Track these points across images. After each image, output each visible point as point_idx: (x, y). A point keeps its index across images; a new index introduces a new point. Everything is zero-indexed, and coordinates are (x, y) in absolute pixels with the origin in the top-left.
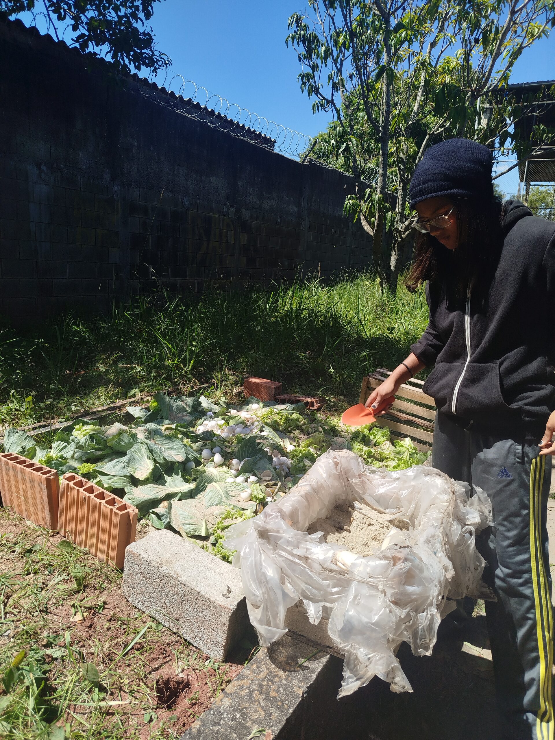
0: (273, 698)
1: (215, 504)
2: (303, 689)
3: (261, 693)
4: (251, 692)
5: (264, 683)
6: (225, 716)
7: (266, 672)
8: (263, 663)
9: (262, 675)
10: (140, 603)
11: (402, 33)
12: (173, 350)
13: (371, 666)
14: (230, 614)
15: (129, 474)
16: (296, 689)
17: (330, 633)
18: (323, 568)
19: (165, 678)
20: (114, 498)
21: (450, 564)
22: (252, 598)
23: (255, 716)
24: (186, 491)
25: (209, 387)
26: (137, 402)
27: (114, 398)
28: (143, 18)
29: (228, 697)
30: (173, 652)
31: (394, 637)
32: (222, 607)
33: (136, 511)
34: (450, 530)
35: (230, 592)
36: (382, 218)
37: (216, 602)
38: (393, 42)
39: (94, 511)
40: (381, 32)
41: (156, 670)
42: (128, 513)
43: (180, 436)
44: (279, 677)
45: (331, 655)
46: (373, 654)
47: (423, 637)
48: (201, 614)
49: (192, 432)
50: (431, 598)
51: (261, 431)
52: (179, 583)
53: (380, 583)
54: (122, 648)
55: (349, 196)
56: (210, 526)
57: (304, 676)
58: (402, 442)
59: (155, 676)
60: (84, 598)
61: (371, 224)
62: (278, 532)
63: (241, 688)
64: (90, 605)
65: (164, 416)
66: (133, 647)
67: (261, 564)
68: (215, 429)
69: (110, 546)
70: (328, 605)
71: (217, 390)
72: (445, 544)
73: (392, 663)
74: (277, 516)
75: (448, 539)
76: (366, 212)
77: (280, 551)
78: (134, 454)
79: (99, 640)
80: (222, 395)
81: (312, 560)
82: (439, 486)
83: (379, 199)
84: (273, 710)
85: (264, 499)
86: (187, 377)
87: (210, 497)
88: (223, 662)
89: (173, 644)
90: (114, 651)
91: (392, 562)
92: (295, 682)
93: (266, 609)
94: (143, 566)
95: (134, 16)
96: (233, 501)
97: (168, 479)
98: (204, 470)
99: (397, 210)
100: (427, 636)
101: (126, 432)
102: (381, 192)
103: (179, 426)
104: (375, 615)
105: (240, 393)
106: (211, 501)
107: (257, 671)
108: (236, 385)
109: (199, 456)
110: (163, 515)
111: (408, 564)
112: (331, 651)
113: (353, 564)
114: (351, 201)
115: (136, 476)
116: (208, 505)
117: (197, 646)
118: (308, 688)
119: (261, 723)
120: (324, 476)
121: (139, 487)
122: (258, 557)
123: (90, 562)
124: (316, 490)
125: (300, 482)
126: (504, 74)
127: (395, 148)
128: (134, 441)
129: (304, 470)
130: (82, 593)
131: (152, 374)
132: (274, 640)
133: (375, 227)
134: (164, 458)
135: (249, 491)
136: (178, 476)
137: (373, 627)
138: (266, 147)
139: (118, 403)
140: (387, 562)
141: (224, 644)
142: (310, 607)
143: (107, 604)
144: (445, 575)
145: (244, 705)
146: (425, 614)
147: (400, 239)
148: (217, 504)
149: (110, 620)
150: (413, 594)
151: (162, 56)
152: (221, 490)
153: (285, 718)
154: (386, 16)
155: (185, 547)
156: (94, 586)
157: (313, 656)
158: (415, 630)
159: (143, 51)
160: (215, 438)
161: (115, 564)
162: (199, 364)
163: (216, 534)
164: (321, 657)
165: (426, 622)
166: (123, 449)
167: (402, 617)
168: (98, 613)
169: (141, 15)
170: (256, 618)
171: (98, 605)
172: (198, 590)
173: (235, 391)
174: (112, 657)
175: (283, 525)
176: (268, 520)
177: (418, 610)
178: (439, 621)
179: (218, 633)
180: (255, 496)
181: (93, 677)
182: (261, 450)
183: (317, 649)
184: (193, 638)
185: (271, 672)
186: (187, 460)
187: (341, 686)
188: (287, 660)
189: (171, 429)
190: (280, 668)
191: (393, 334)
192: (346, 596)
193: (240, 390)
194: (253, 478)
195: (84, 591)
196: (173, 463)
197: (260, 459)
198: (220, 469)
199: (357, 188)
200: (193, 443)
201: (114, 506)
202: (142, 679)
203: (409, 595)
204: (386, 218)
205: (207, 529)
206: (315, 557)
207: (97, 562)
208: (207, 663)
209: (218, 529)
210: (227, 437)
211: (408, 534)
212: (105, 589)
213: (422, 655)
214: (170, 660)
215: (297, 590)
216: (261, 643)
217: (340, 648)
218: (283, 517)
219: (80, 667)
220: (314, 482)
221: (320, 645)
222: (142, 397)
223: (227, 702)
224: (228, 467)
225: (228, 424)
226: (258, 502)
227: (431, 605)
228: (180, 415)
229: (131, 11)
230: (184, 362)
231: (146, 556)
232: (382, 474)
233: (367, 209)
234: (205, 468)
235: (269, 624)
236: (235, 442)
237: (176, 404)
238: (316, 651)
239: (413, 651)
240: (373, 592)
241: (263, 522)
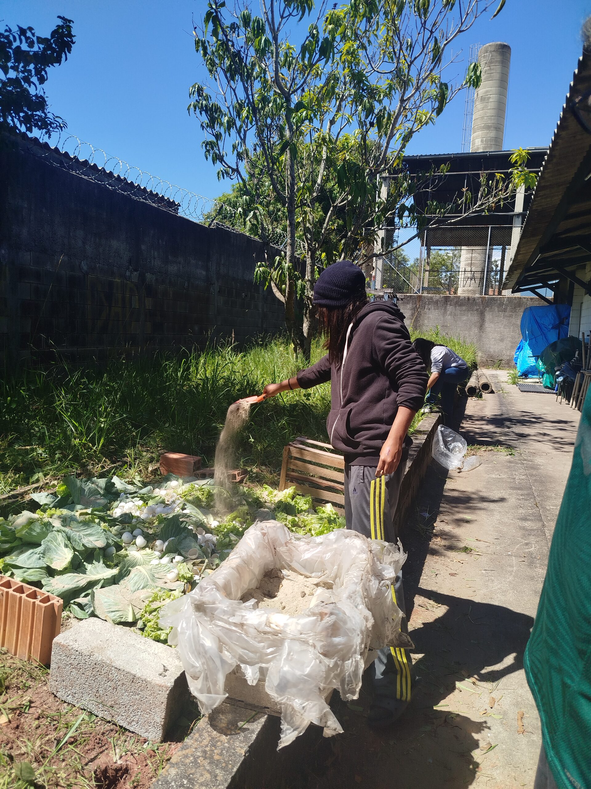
0: (217, 760)
1: (141, 587)
2: (245, 749)
3: (205, 758)
4: (196, 759)
5: (208, 749)
6: (173, 784)
7: (208, 739)
8: (205, 731)
9: (205, 742)
10: (69, 697)
11: (303, 112)
12: (80, 428)
13: (306, 714)
14: (168, 692)
15: (45, 566)
16: (238, 750)
17: (268, 691)
18: (258, 631)
19: (103, 767)
20: (35, 591)
21: (369, 614)
22: (192, 670)
23: (202, 780)
24: (109, 576)
25: (122, 466)
26: (42, 488)
27: (14, 485)
28: (37, 83)
29: (174, 767)
30: (109, 740)
31: (325, 685)
32: (160, 686)
33: (61, 601)
34: (369, 585)
35: (166, 670)
36: (293, 286)
37: (153, 682)
38: (294, 120)
39: (13, 607)
40: (283, 109)
41: (92, 760)
42: (53, 604)
43: (97, 521)
44: (221, 742)
45: (269, 715)
46: (307, 703)
47: (350, 682)
48: (137, 697)
49: (110, 516)
50: (355, 647)
51: (183, 509)
52: (113, 668)
53: (310, 638)
54: (55, 744)
55: (259, 263)
56: (136, 611)
57: (245, 737)
58: (323, 509)
59: (92, 767)
60: (7, 700)
61: (282, 291)
62: (214, 603)
63: (186, 756)
64: (14, 706)
65: (76, 500)
66: (66, 742)
67: (199, 636)
68: (134, 511)
69: (33, 642)
70: (264, 665)
71: (130, 469)
72: (365, 598)
73: (324, 709)
74: (212, 589)
75: (367, 593)
76: (276, 279)
77: (217, 622)
78: (49, 544)
79: (29, 739)
80: (137, 474)
81: (248, 625)
82: (358, 547)
83: (289, 268)
84: (218, 771)
85: (192, 577)
86: (96, 457)
87: (135, 581)
88: (161, 742)
89: (108, 733)
90: (47, 748)
91: (320, 618)
92: (237, 744)
93: (206, 678)
94: (73, 657)
95: (27, 80)
96: (160, 583)
97: (89, 567)
98: (127, 554)
99: (306, 277)
100: (354, 681)
101: (37, 520)
102: (291, 261)
103: (95, 511)
104: (307, 667)
105: (156, 470)
106: (137, 584)
107: (200, 739)
108: (151, 462)
109: (119, 540)
110: (86, 605)
111: (333, 617)
112: (268, 711)
113: (286, 625)
114: (261, 269)
115: (53, 566)
116: (133, 589)
117: (134, 731)
118: (249, 747)
119: (208, 784)
120: (253, 547)
121: (57, 577)
122: (196, 630)
123: (9, 661)
124: (246, 562)
125: (230, 555)
126: (398, 155)
127: (301, 218)
128: (47, 530)
129: (231, 546)
130: (5, 695)
131: (57, 456)
132: (215, 706)
133: (287, 294)
134: (83, 545)
135: (176, 571)
136: (99, 562)
137: (306, 678)
138: (170, 210)
139: (20, 490)
140: (315, 618)
141: (162, 723)
142: (247, 671)
143: (33, 702)
144: (366, 625)
145: (190, 771)
146: (350, 661)
147: (311, 306)
148: (143, 588)
149: (38, 718)
150: (339, 644)
151: (57, 119)
152: (146, 574)
153: (230, 777)
154: (287, 95)
155: (116, 632)
156: (16, 686)
157: (251, 719)
158: (342, 677)
159: (34, 113)
160: (134, 520)
161: (38, 661)
162: (109, 442)
163: (144, 619)
164: (259, 718)
165: (352, 669)
166: (35, 540)
167: (331, 666)
168: (24, 712)
169: (34, 79)
170: (196, 689)
171: (24, 705)
172: (133, 672)
173: (150, 469)
174: (44, 754)
175: (219, 596)
176: (204, 593)
177: (344, 659)
178: (363, 666)
179: (156, 713)
180: (183, 576)
181: (28, 775)
182: (185, 528)
183: (255, 711)
184: (129, 723)
185: (213, 738)
186: (108, 545)
187: (280, 738)
188: (228, 726)
189: (87, 514)
190: (221, 733)
191: (309, 400)
192: (281, 655)
193: (156, 467)
194: (178, 558)
195: (6, 692)
196: (94, 549)
197: (185, 537)
198: (143, 552)
199: (266, 256)
200: (111, 527)
201: (36, 598)
202: (79, 772)
203: (335, 645)
204: (296, 287)
205: (134, 615)
206: (249, 622)
207: (17, 661)
208: (145, 746)
209: (146, 612)
210: (147, 518)
211: (333, 592)
212: (29, 687)
213: (350, 699)
214: (107, 749)
215: (234, 656)
216: (203, 711)
217: (278, 702)
218: (218, 589)
219: (11, 769)
220: (244, 554)
221: (257, 707)
222: (47, 481)
223: (173, 772)
224: (152, 548)
225: (147, 504)
226: (185, 581)
227: (355, 652)
228: (92, 498)
229: (23, 75)
230: (92, 441)
231: (76, 646)
232: (306, 541)
233: (277, 277)
234: (128, 552)
235: (209, 692)
236: (157, 522)
237: (88, 487)
238: (254, 713)
239: (342, 697)
240: (304, 647)
241: (199, 595)
